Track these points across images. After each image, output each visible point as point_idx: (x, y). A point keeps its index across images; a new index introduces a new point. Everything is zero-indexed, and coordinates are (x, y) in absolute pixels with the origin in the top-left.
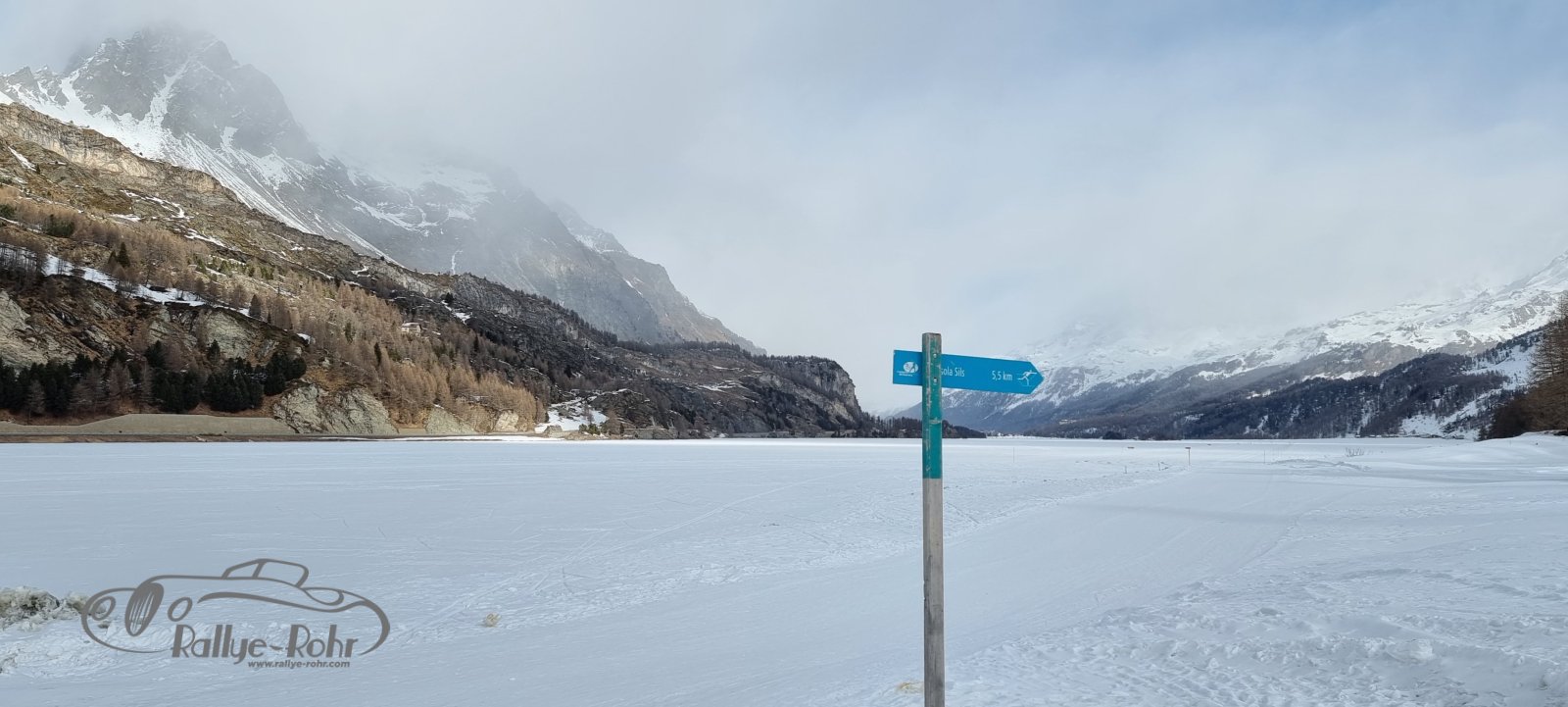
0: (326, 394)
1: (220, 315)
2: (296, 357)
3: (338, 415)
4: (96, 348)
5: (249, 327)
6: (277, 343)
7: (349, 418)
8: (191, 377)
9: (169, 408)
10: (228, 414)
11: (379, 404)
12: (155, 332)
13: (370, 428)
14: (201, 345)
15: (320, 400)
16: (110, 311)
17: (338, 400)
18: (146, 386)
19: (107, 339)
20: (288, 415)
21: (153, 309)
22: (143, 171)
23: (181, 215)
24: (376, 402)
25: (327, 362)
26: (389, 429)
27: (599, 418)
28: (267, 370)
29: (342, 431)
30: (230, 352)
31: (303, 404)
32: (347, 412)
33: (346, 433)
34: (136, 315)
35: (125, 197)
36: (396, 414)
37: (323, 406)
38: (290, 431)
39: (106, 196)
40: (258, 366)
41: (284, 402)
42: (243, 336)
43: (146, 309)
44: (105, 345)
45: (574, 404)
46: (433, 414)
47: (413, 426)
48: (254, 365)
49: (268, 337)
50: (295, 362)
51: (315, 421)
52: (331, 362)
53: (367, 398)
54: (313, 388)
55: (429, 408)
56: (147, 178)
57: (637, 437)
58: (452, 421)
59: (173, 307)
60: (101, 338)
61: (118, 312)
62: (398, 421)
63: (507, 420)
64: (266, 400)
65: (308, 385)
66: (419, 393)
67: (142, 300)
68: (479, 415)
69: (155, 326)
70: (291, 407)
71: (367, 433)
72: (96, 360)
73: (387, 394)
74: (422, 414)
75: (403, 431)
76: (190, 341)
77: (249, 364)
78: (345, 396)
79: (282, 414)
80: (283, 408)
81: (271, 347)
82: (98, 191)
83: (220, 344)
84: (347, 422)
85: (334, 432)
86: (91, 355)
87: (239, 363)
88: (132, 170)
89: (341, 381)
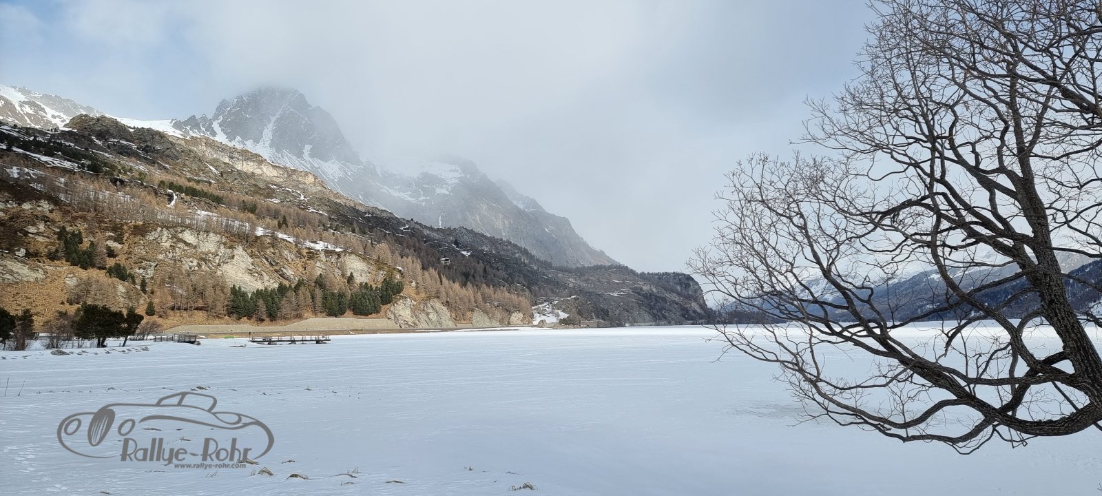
0: (415, 303)
1: (353, 256)
2: (396, 281)
3: (423, 317)
4: (287, 279)
5: (369, 263)
6: (385, 273)
7: (429, 318)
8: (341, 295)
9: (333, 313)
10: (362, 317)
11: (445, 309)
12: (318, 268)
13: (441, 324)
14: (343, 275)
15: (412, 307)
16: (293, 256)
17: (422, 307)
18: (319, 301)
19: (293, 273)
20: (395, 317)
21: (316, 254)
22: (275, 173)
23: (302, 198)
24: (443, 307)
25: (414, 284)
26: (451, 324)
27: (563, 315)
28: (381, 289)
29: (424, 325)
30: (360, 279)
31: (402, 309)
32: (428, 314)
33: (427, 327)
34: (306, 258)
35: (271, 189)
36: (454, 315)
37: (414, 310)
38: (397, 327)
39: (260, 188)
40: (377, 287)
41: (392, 309)
42: (366, 269)
43: (312, 254)
44: (292, 277)
45: (545, 306)
46: (476, 314)
47: (464, 322)
48: (374, 287)
49: (380, 269)
50: (397, 283)
51: (410, 320)
52: (417, 283)
53: (438, 305)
54: (409, 300)
55: (473, 310)
56: (277, 177)
57: (588, 326)
58: (486, 319)
59: (328, 253)
60: (289, 272)
61: (297, 257)
62: (455, 319)
63: (516, 317)
64: (383, 308)
65: (406, 298)
66: (467, 301)
67: (309, 249)
68: (499, 314)
69: (318, 264)
70: (396, 312)
71: (439, 327)
72: (290, 286)
73: (447, 302)
74: (469, 314)
75: (459, 325)
76: (338, 272)
77: (371, 286)
78: (426, 304)
79: (392, 317)
80: (392, 312)
81: (381, 276)
82: (256, 185)
83: (354, 274)
84: (428, 320)
85: (421, 327)
86: (286, 283)
87: (366, 286)
88: (268, 172)
89: (423, 295)
